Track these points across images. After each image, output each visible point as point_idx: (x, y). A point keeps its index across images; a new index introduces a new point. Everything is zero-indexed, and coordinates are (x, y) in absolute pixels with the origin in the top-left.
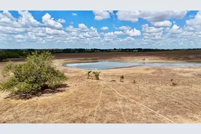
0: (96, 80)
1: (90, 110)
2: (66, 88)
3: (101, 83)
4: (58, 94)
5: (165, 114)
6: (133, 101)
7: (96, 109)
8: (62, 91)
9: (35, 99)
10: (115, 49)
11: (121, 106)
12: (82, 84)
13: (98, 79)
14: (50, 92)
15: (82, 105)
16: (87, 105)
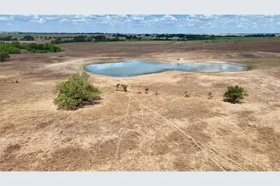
0: (124, 92)
1: (122, 117)
2: (100, 101)
3: (128, 95)
4: (96, 106)
5: (168, 118)
6: (151, 110)
7: (125, 116)
8: (98, 103)
9: (80, 110)
10: (147, 35)
11: (142, 114)
12: (113, 96)
13: (126, 91)
14: (89, 104)
15: (116, 114)
16: (120, 114)
